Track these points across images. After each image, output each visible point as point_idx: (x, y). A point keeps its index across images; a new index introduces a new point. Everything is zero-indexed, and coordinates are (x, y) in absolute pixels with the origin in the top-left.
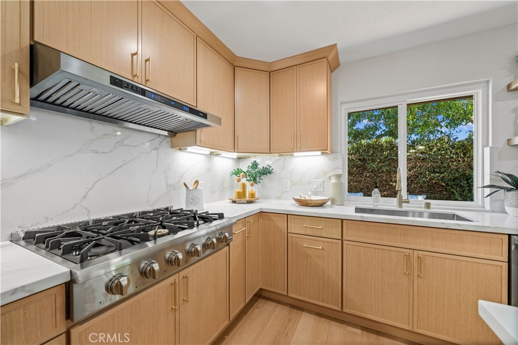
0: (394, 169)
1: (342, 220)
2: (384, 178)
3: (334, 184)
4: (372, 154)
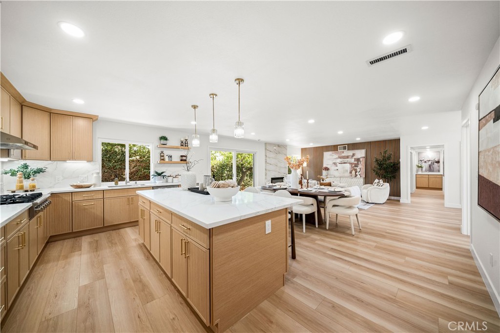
0: (124, 167)
1: (103, 190)
2: (118, 173)
3: (96, 177)
4: (109, 157)
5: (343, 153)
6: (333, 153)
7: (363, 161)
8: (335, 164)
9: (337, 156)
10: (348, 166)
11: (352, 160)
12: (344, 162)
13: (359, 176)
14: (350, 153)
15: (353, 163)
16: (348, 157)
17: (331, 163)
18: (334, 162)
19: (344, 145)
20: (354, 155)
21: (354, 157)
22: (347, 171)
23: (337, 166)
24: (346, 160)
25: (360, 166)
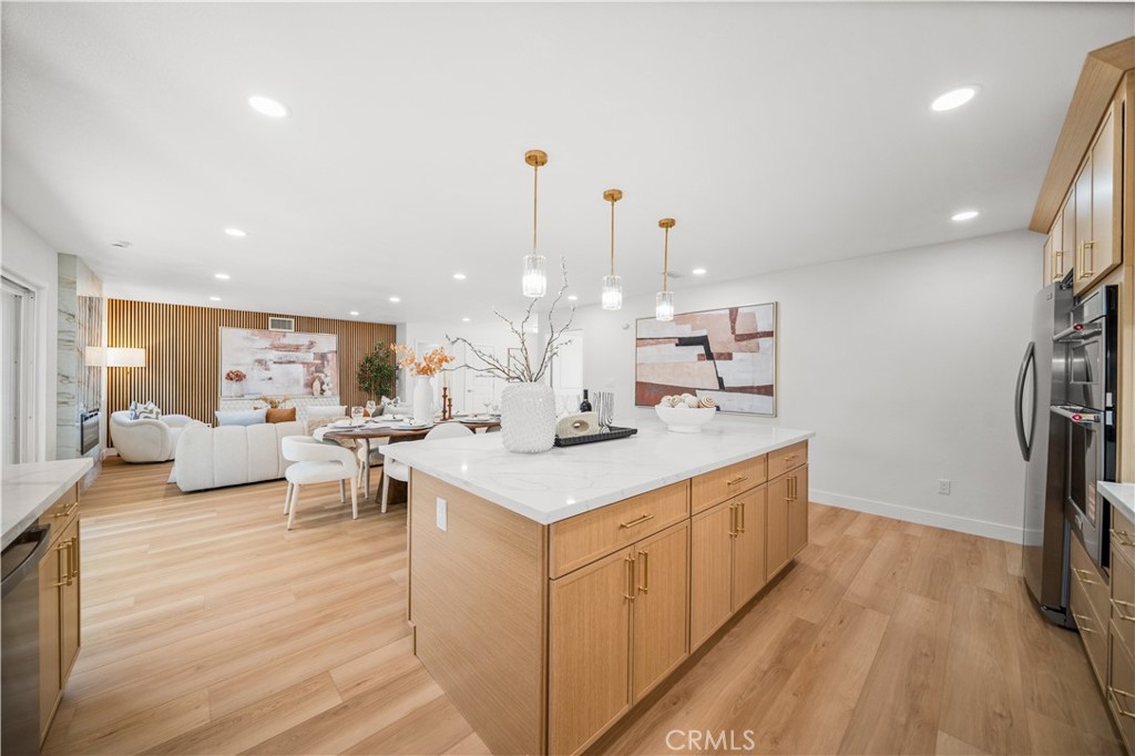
5: (284, 336)
6: (253, 334)
7: (332, 359)
8: (260, 362)
9: (266, 343)
10: (299, 371)
11: (310, 357)
12: (288, 359)
13: (328, 393)
14: (303, 339)
15: (313, 364)
16: (297, 348)
17: (249, 359)
18: (259, 357)
19: (288, 316)
20: (312, 344)
21: (314, 350)
22: (297, 382)
23: (267, 369)
24: (293, 355)
25: (328, 370)
